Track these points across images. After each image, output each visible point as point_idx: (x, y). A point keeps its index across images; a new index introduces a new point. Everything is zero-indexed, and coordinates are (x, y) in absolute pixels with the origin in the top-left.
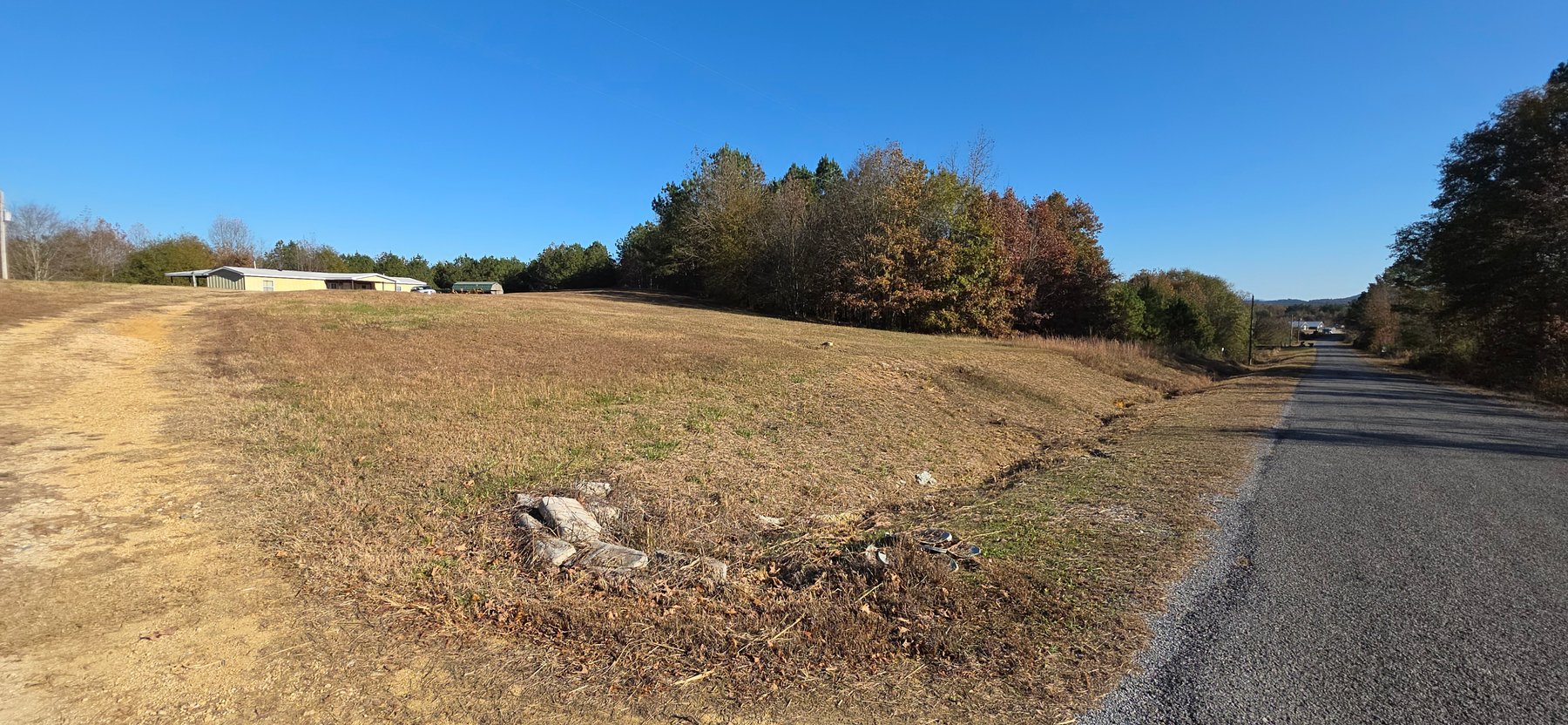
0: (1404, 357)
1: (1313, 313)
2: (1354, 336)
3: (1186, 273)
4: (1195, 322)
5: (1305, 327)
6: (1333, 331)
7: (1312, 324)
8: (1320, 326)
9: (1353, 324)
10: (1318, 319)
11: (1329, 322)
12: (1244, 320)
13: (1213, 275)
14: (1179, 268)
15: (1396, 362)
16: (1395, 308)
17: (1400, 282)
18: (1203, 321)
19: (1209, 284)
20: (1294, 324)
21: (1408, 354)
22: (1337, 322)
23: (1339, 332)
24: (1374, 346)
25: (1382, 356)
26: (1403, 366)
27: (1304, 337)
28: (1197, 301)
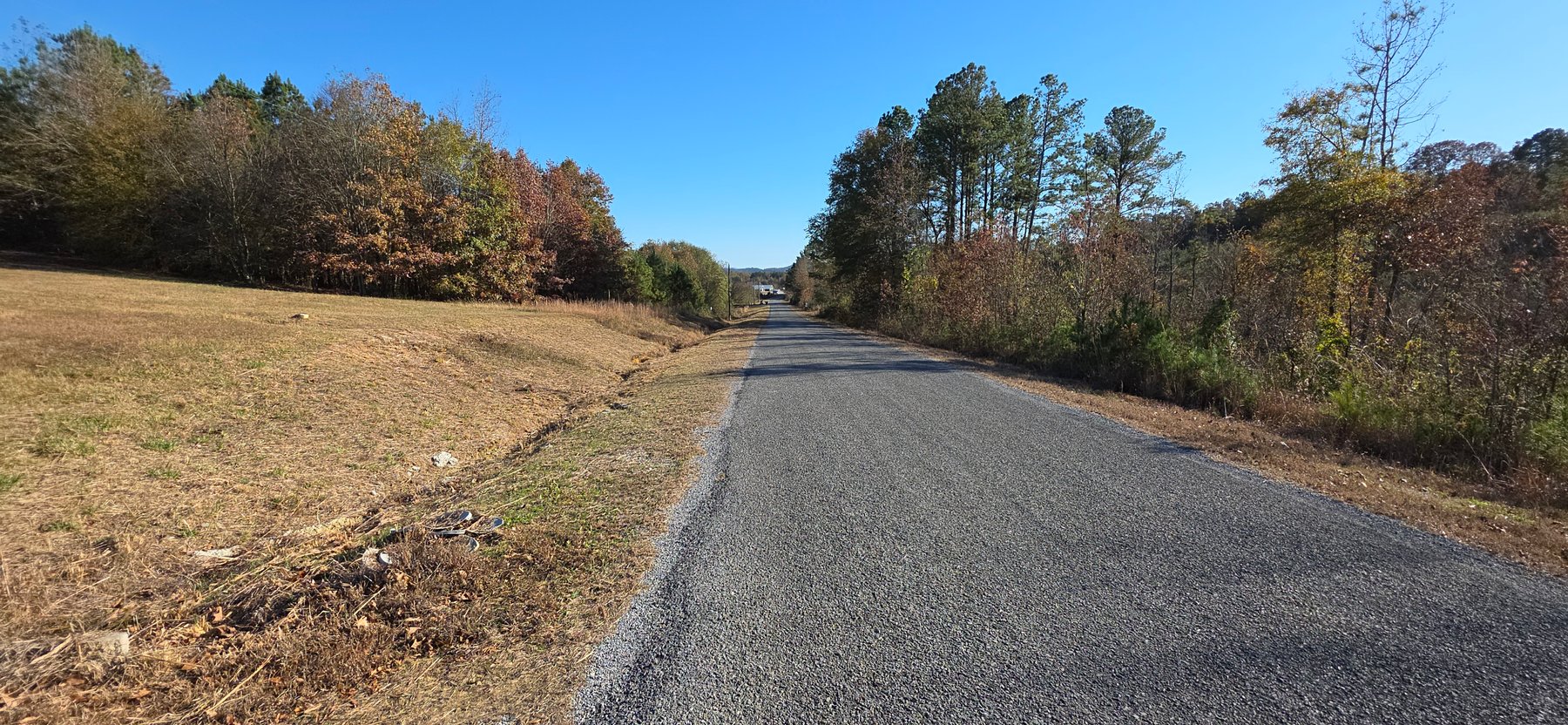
0: (816, 310)
1: (767, 278)
2: (791, 295)
3: (682, 244)
4: (691, 286)
5: (763, 289)
6: (779, 292)
7: (767, 287)
8: (771, 288)
9: (790, 286)
10: (770, 283)
11: (776, 285)
12: (724, 284)
13: (701, 247)
14: (677, 241)
15: (813, 313)
16: (811, 275)
17: (812, 255)
18: (697, 285)
19: (699, 254)
20: (756, 287)
21: (819, 307)
22: (780, 285)
23: (782, 293)
24: (801, 303)
25: (806, 310)
26: (817, 316)
27: (763, 297)
28: (691, 269)
